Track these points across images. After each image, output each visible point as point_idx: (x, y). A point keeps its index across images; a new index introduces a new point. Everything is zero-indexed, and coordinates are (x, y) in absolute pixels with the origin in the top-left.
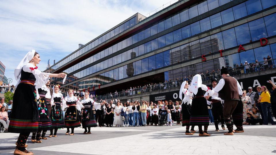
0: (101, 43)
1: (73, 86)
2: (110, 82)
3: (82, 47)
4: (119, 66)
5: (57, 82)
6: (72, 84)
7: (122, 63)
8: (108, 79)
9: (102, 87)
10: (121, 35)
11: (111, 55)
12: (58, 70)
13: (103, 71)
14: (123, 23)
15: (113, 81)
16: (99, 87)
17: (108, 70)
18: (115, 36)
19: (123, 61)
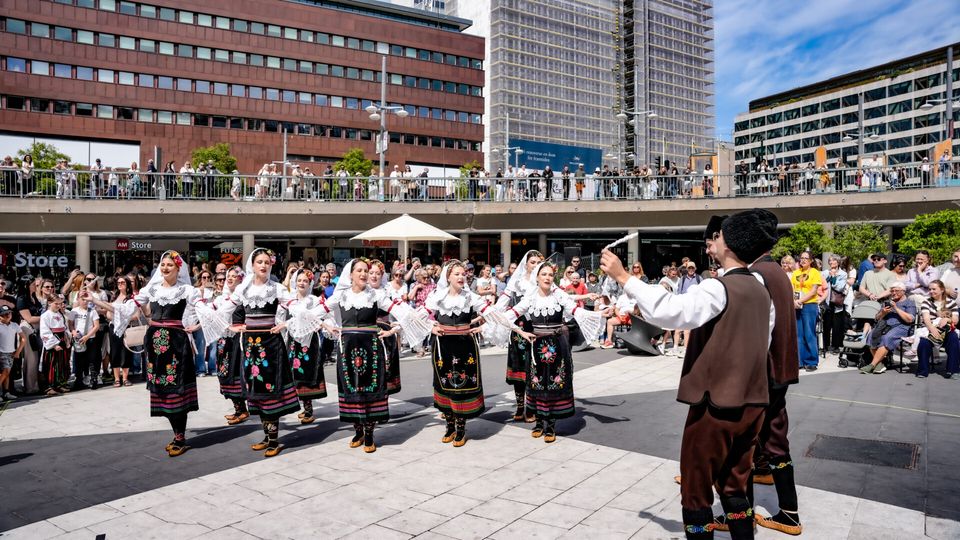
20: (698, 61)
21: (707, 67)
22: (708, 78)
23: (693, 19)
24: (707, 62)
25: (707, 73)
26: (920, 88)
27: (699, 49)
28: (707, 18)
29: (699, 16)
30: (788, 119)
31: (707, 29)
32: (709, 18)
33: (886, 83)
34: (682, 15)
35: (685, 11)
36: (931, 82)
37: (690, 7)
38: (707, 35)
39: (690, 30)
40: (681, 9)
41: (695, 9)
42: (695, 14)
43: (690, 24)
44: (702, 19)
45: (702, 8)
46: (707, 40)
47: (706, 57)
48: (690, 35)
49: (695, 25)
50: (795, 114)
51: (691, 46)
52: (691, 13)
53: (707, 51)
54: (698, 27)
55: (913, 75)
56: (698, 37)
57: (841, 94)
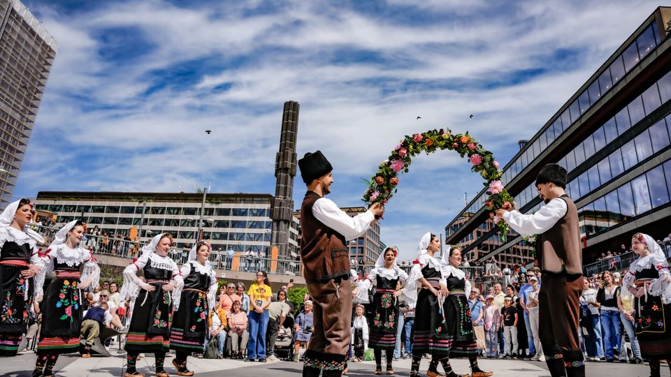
0: (569, 124)
1: (520, 247)
2: (612, 223)
3: (525, 145)
4: (630, 175)
5: (484, 243)
6: (518, 244)
7: (639, 164)
8: (606, 215)
9: (590, 242)
10: (619, 88)
11: (604, 149)
12: (480, 213)
13: (589, 199)
14: (617, 54)
15: (623, 219)
16: (585, 244)
17: (601, 192)
18: (602, 97)
19: (641, 159)
20: (12, 149)
21: (18, 156)
22: (16, 164)
23: (17, 117)
24: (18, 152)
25: (16, 160)
26: (153, 213)
27: (15, 140)
28: (28, 121)
29: (23, 117)
30: (66, 211)
31: (26, 128)
32: (30, 121)
33: (135, 204)
34: (10, 111)
35: (13, 109)
36: (160, 211)
37: (18, 108)
38: (25, 133)
39: (13, 123)
40: (10, 106)
41: (21, 110)
42: (20, 114)
43: (14, 120)
44: (25, 120)
45: (28, 112)
46: (24, 136)
47: (20, 148)
48: (11, 128)
49: (18, 122)
50: (72, 208)
51: (9, 136)
52: (18, 112)
53: (21, 144)
54: (20, 124)
55: (151, 204)
56: (17, 132)
57: (107, 203)
